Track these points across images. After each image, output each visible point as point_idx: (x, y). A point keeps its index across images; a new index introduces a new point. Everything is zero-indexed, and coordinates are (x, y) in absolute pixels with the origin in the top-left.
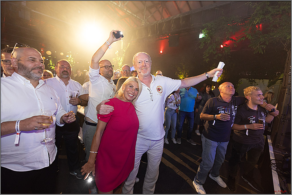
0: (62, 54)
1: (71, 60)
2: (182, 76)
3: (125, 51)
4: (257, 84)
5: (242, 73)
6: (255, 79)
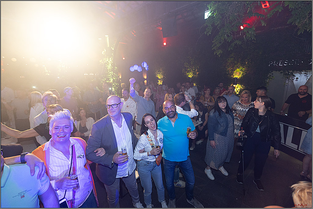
2: (191, 73)
3: (113, 49)
4: (297, 78)
5: (273, 64)
6: (293, 71)
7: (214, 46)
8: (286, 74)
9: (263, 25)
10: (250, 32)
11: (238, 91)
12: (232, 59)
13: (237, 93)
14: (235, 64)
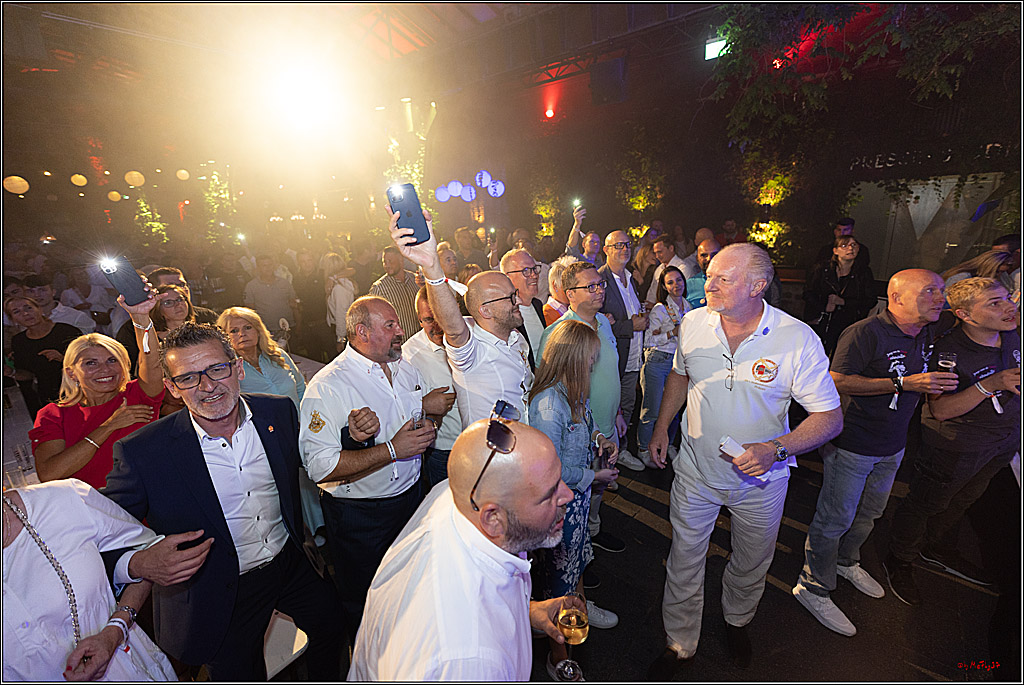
0: (183, 174)
1: (222, 191)
2: (641, 198)
3: (422, 138)
4: (917, 198)
5: (861, 163)
6: (908, 180)
7: (731, 128)
8: (890, 189)
9: (845, 78)
10: (815, 95)
11: (771, 240)
12: (756, 154)
13: (771, 245)
14: (765, 168)
